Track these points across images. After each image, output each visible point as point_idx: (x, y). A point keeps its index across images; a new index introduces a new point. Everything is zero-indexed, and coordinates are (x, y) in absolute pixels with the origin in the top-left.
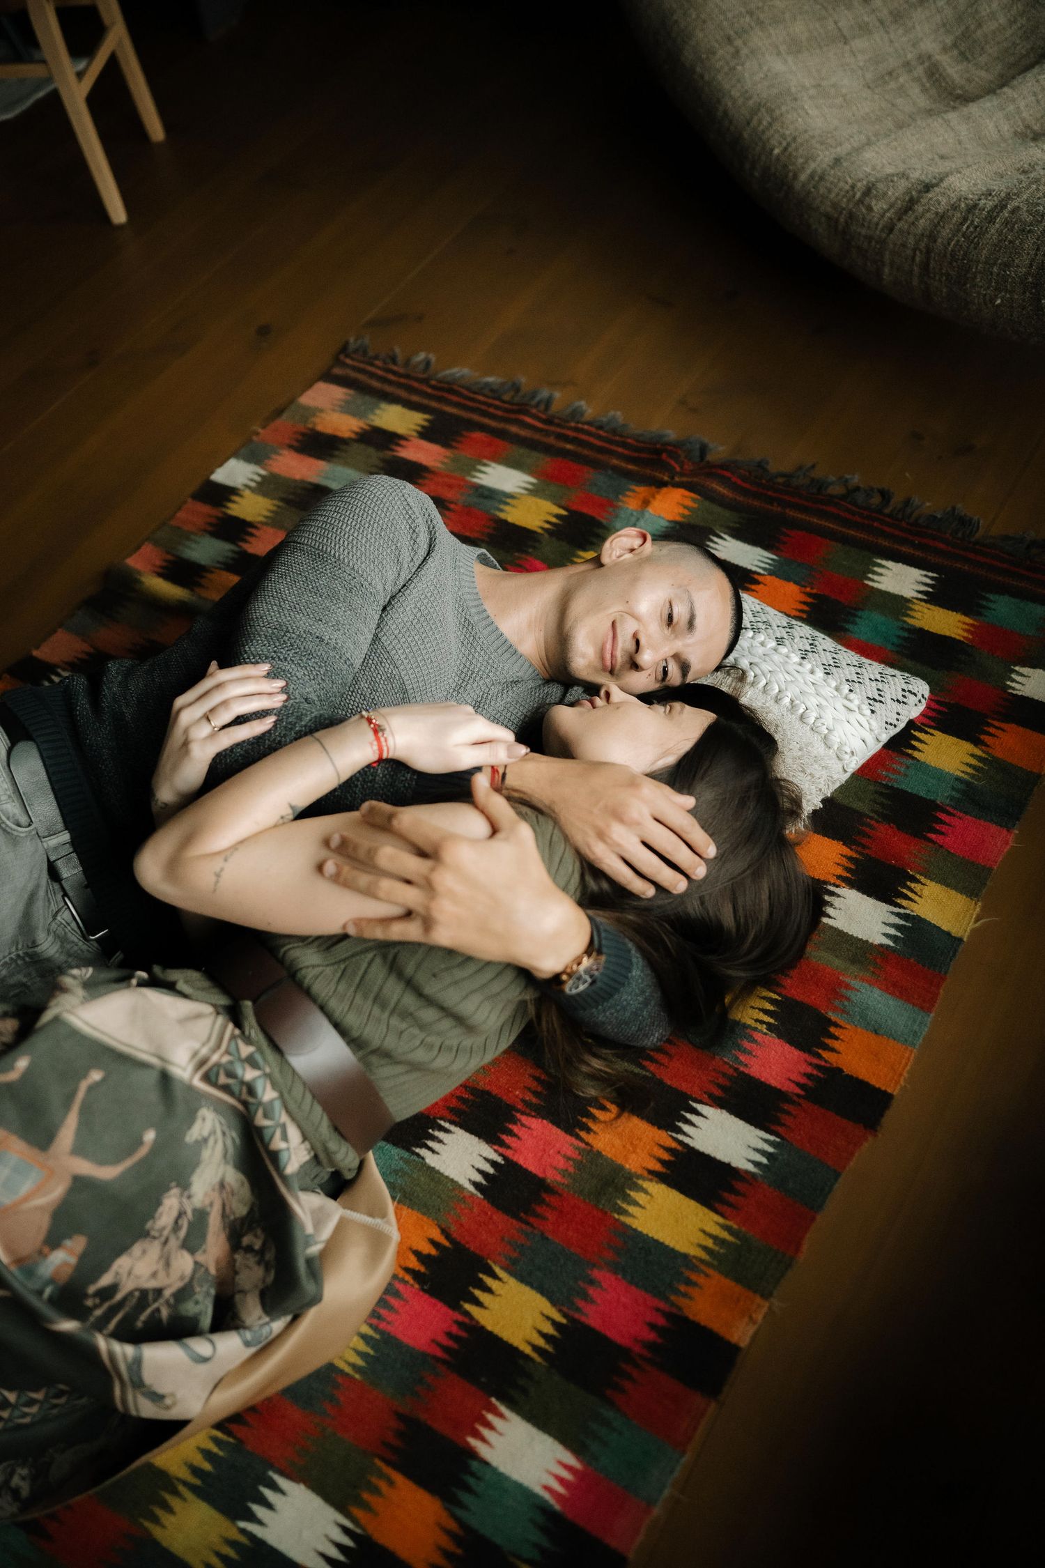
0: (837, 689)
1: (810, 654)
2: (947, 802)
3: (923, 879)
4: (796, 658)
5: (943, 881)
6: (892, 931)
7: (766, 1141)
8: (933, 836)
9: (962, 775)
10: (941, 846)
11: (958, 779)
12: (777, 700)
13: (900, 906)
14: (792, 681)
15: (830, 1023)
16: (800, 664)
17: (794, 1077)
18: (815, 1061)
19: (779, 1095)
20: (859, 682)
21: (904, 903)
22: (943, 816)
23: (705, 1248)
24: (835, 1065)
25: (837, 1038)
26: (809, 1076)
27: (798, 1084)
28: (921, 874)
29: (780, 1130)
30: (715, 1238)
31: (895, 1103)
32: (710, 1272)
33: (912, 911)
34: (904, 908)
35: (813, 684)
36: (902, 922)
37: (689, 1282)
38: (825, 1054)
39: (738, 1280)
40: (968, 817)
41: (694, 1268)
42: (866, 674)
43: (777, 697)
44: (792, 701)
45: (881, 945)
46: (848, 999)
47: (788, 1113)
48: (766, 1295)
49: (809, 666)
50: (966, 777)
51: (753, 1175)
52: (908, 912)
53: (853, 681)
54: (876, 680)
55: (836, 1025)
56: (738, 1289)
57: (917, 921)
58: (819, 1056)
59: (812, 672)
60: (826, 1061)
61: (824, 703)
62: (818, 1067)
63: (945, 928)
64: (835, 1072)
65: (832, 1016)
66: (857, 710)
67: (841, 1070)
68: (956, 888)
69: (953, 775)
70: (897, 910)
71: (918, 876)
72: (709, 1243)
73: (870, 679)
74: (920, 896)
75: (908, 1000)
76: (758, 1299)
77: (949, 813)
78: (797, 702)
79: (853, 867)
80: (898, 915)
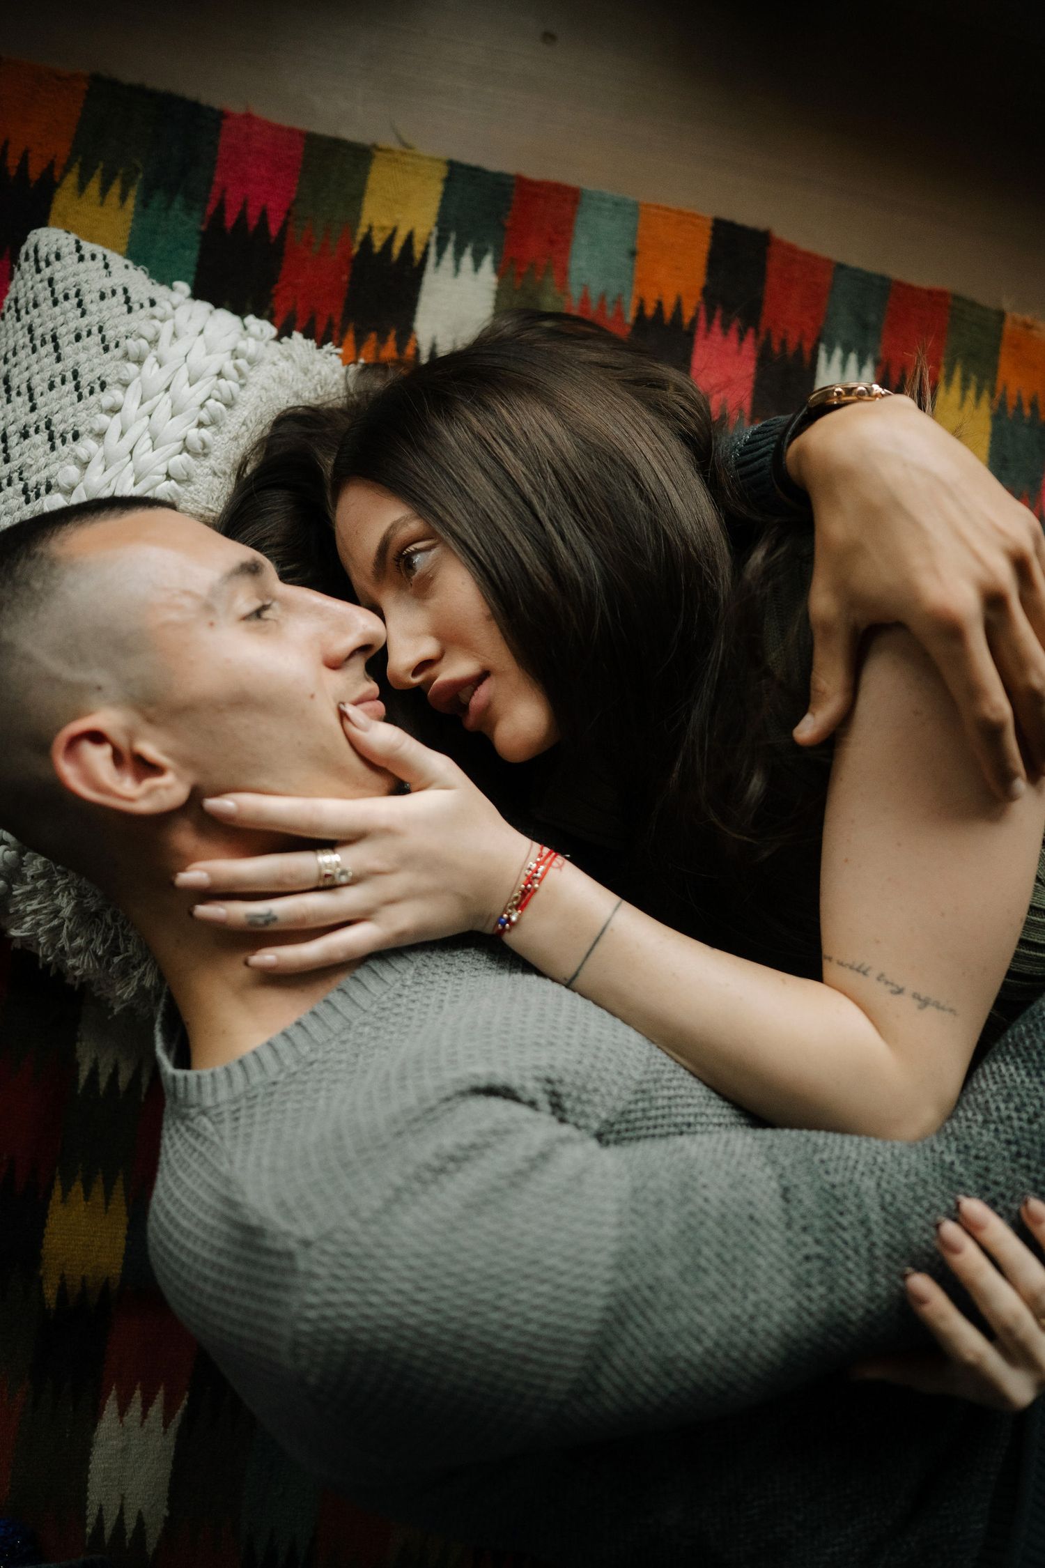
0: (139, 361)
1: (58, 429)
2: (196, 215)
3: (363, 230)
4: (87, 446)
5: (356, 199)
6: (467, 261)
7: (829, 360)
8: (274, 229)
9: (131, 203)
10: (289, 213)
11: (144, 203)
12: (203, 452)
13: (425, 254)
14: (153, 439)
15: (640, 316)
16: (100, 435)
17: (732, 344)
18: (702, 324)
19: (764, 358)
20: (101, 329)
21: (418, 249)
22: (230, 220)
23: (978, 396)
24: (700, 298)
25: (660, 304)
26: (726, 326)
27: (741, 339)
28: (354, 234)
29: (807, 346)
30: (964, 388)
31: (726, 215)
32: (999, 386)
33: (430, 234)
34: (427, 246)
35: (142, 403)
36: (450, 249)
37: (1019, 407)
38: (688, 314)
39: (995, 352)
40: (217, 179)
41: (1003, 405)
42: (72, 325)
43: (195, 455)
44: (201, 425)
45: (498, 271)
46: (603, 297)
47: (784, 343)
48: (1001, 315)
49: (104, 419)
50: (133, 193)
51: (877, 363)
52: (433, 240)
53: (103, 339)
54: (80, 304)
55: (641, 308)
56: (1004, 350)
57: (444, 224)
58: (694, 321)
59: (114, 410)
60: (697, 310)
61: (183, 375)
62: (710, 320)
63: (439, 187)
64: (710, 295)
65: (630, 317)
66: (169, 324)
67: (705, 291)
68: (364, 182)
69: (138, 215)
70: (432, 258)
71: (359, 238)
72: (971, 394)
73: (83, 314)
74: (395, 231)
75: (570, 221)
76: (1008, 325)
77: (221, 209)
78: (204, 415)
79: (373, 336)
80: (440, 254)
